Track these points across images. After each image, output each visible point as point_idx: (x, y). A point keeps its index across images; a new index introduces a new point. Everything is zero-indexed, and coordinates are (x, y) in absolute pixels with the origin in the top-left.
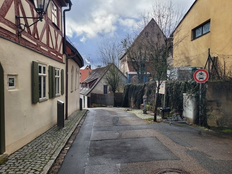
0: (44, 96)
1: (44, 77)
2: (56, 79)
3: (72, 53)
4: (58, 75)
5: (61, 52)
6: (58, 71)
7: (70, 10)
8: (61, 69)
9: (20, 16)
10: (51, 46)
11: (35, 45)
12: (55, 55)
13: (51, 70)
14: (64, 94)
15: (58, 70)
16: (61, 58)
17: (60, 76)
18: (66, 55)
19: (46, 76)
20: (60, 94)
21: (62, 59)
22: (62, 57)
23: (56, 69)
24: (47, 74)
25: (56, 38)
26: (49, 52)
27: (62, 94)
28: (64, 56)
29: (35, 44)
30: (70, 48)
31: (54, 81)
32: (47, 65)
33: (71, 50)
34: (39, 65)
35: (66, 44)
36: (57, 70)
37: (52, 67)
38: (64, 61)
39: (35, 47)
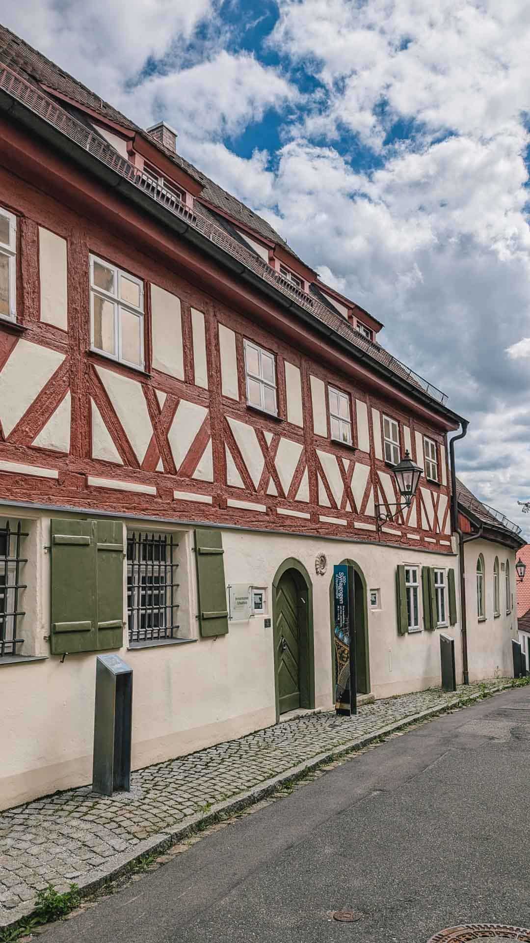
0: (416, 624)
1: (415, 589)
2: (437, 590)
3: (472, 528)
4: (442, 582)
5: (448, 531)
6: (442, 574)
7: (465, 434)
8: (447, 570)
9: (380, 503)
10: (425, 526)
11: (399, 536)
12: (434, 541)
13: (426, 574)
14: (456, 624)
15: (442, 571)
16: (448, 543)
17: (445, 584)
18: (459, 533)
19: (417, 586)
20: (447, 622)
21: (450, 547)
22: (450, 541)
23: (436, 570)
24: (419, 583)
25: (435, 506)
26: (422, 540)
27: (453, 624)
28: (453, 539)
29: (399, 533)
30: (469, 520)
31: (433, 596)
32: (418, 566)
33: (470, 522)
34: (407, 568)
35: (459, 511)
36: (439, 571)
37: (428, 569)
38: (455, 549)
39: (399, 539)
